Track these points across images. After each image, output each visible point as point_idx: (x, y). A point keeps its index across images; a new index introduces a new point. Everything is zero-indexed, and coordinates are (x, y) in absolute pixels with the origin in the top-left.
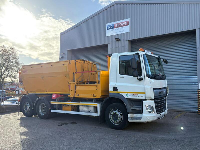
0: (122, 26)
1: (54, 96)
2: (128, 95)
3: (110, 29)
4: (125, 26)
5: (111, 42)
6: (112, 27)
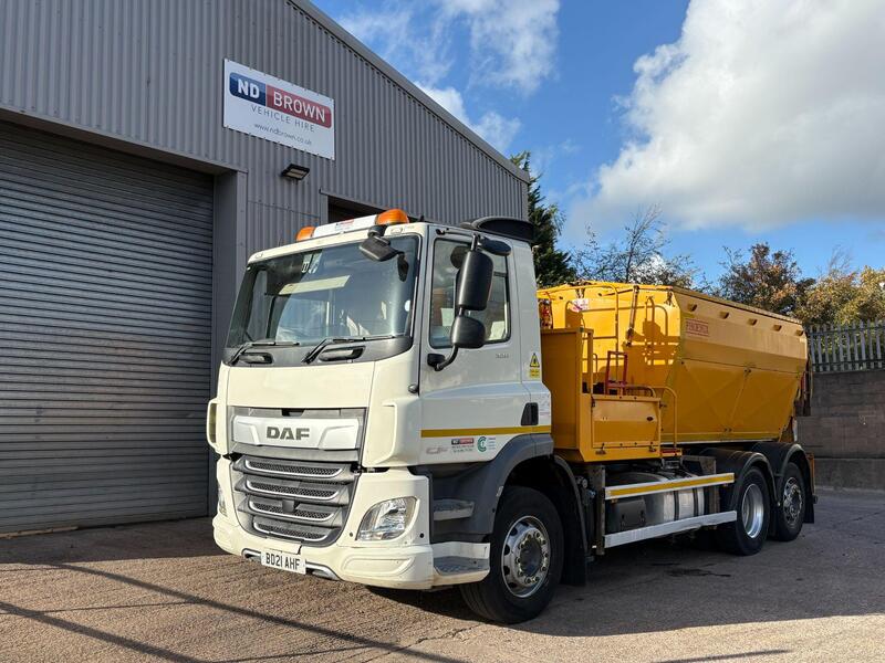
0: (302, 116)
3: (242, 96)
5: (254, 169)
6: (257, 96)
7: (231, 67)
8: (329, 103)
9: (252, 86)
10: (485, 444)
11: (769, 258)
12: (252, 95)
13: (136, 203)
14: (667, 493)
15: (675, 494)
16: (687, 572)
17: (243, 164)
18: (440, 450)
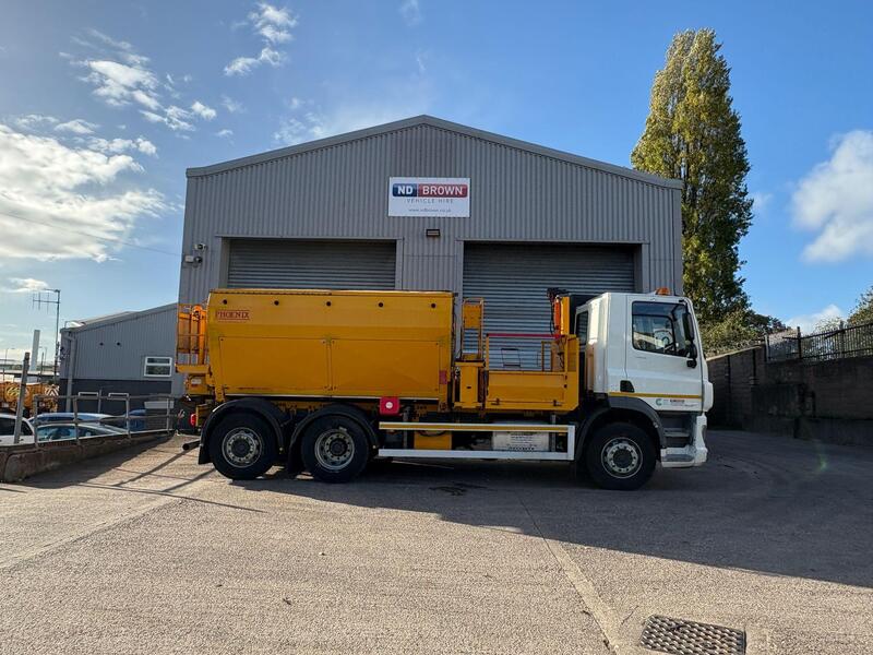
0: (445, 195)
1: (389, 405)
2: (661, 402)
4: (454, 196)
5: (408, 236)
6: (411, 192)
7: (393, 181)
8: (466, 181)
9: (408, 187)
12: (408, 193)
17: (401, 235)
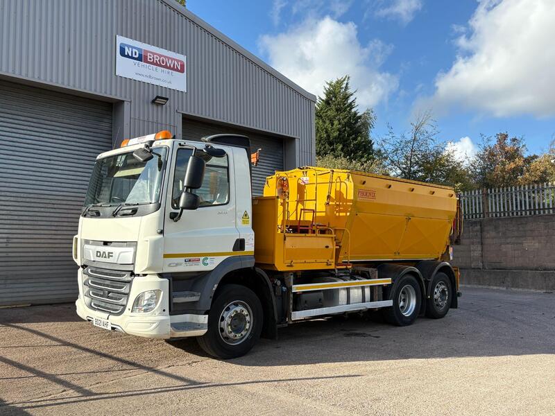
0: (166, 67)
3: (128, 56)
4: (173, 69)
5: (135, 99)
6: (137, 56)
7: (121, 40)
8: (183, 58)
9: (134, 50)
10: (208, 261)
11: (508, 141)
12: (134, 56)
13: (65, 121)
14: (341, 289)
15: (348, 290)
16: (357, 335)
17: (128, 97)
18: (177, 265)
